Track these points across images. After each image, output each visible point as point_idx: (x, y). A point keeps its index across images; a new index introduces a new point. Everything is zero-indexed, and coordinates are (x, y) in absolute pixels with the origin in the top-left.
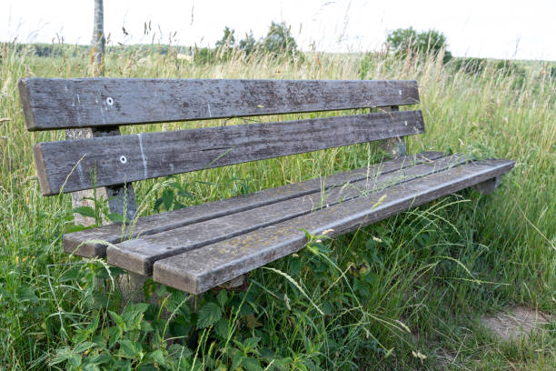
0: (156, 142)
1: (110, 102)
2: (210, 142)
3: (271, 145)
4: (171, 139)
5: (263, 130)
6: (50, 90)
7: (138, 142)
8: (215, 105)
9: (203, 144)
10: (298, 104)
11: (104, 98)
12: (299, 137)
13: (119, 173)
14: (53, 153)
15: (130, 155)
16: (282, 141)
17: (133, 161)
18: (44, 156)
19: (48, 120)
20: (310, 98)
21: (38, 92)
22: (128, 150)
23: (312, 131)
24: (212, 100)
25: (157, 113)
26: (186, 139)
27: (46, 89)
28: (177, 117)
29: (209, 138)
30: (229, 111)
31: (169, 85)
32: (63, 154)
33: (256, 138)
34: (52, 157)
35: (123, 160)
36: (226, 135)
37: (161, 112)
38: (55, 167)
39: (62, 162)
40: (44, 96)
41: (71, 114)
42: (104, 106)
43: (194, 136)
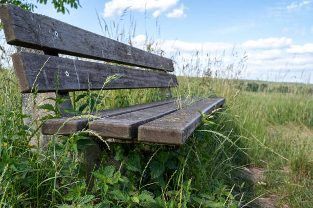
0: (82, 66)
1: (56, 34)
2: (106, 72)
3: (130, 80)
4: (89, 66)
6: (23, 16)
7: (73, 64)
8: (105, 51)
10: (136, 60)
11: (53, 31)
12: (139, 78)
13: (66, 82)
14: (29, 61)
15: (70, 71)
16: (134, 79)
17: (72, 75)
18: (23, 61)
19: (23, 36)
21: (16, 15)
22: (69, 68)
23: (143, 76)
24: (104, 48)
25: (80, 48)
26: (95, 68)
27: (21, 15)
28: (89, 53)
29: (105, 70)
30: (111, 56)
31: (84, 33)
32: (34, 62)
33: (124, 75)
34: (29, 63)
35: (67, 74)
36: (112, 70)
38: (31, 71)
39: (34, 68)
40: (20, 19)
41: (37, 36)
42: (54, 36)
43: (99, 67)
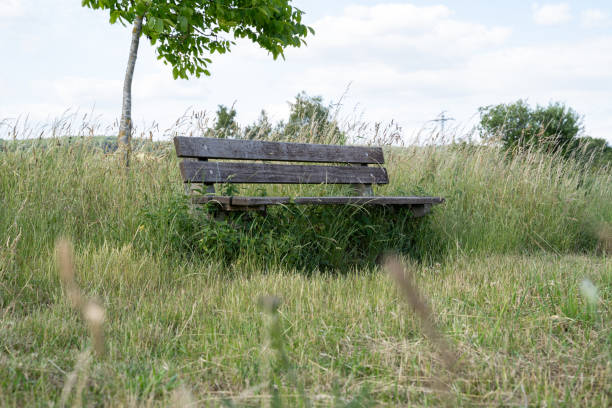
0: (224, 167)
1: (206, 148)
2: (246, 170)
3: (277, 175)
4: (230, 166)
5: (273, 167)
7: (217, 166)
8: (249, 153)
9: (243, 170)
10: (293, 156)
11: (204, 146)
12: (294, 174)
13: (209, 178)
14: (187, 166)
15: (213, 171)
16: (284, 174)
17: (215, 173)
19: (185, 153)
20: (301, 153)
22: (213, 168)
23: (302, 171)
24: (247, 150)
25: (224, 154)
26: (237, 167)
28: (232, 156)
30: (255, 157)
32: (190, 167)
33: (269, 171)
35: (211, 172)
36: (255, 168)
37: (226, 155)
38: (189, 171)
40: (183, 143)
41: (192, 151)
42: (203, 149)
43: (240, 166)
